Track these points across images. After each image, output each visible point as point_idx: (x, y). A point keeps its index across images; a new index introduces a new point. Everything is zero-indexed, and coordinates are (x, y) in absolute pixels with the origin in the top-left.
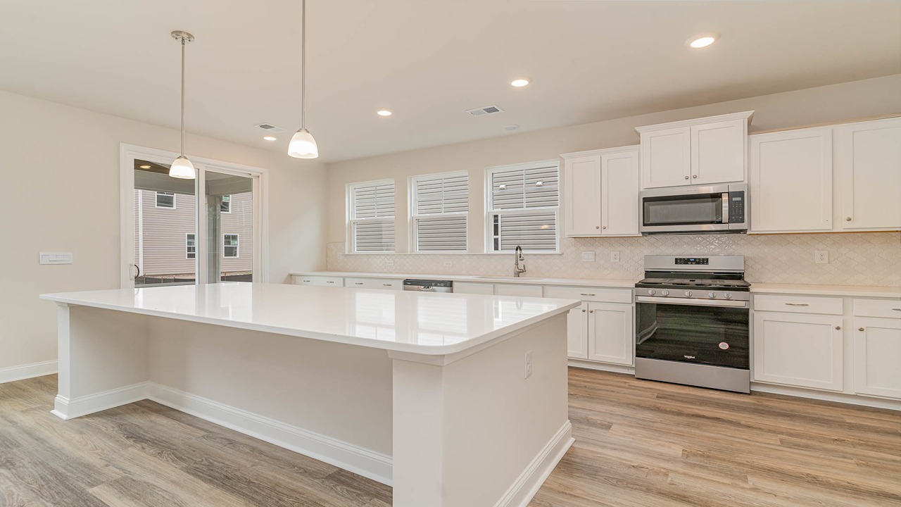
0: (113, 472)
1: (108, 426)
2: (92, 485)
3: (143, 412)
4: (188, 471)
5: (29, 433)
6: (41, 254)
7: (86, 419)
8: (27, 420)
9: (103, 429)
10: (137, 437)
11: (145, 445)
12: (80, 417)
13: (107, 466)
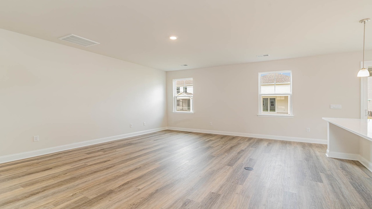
0: (329, 173)
1: (338, 163)
2: (321, 172)
3: (353, 164)
4: (351, 182)
5: (317, 156)
6: (331, 105)
7: (333, 159)
8: (318, 153)
9: (336, 163)
10: (343, 168)
11: (344, 171)
12: (332, 158)
13: (329, 171)
